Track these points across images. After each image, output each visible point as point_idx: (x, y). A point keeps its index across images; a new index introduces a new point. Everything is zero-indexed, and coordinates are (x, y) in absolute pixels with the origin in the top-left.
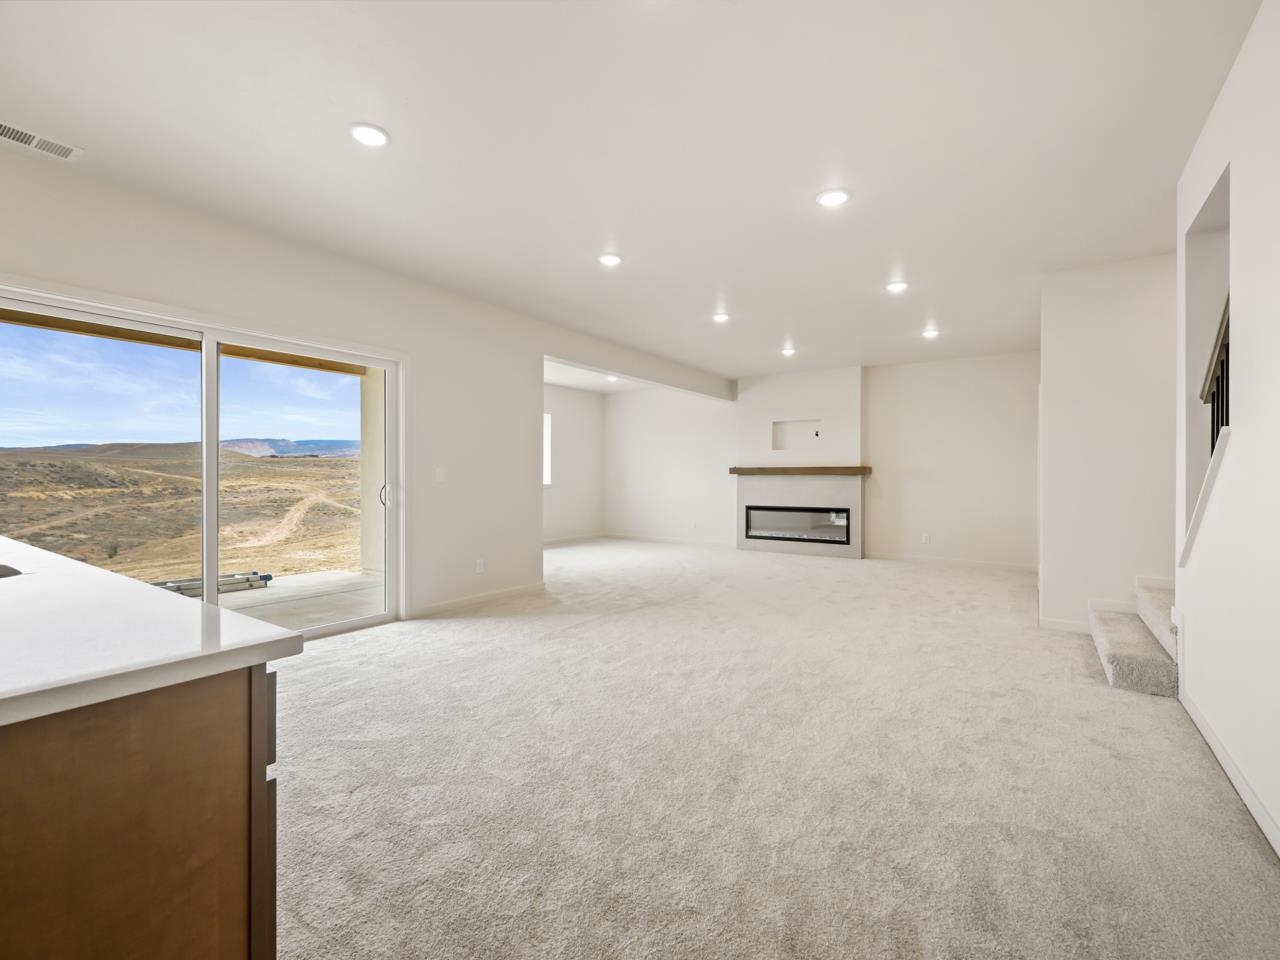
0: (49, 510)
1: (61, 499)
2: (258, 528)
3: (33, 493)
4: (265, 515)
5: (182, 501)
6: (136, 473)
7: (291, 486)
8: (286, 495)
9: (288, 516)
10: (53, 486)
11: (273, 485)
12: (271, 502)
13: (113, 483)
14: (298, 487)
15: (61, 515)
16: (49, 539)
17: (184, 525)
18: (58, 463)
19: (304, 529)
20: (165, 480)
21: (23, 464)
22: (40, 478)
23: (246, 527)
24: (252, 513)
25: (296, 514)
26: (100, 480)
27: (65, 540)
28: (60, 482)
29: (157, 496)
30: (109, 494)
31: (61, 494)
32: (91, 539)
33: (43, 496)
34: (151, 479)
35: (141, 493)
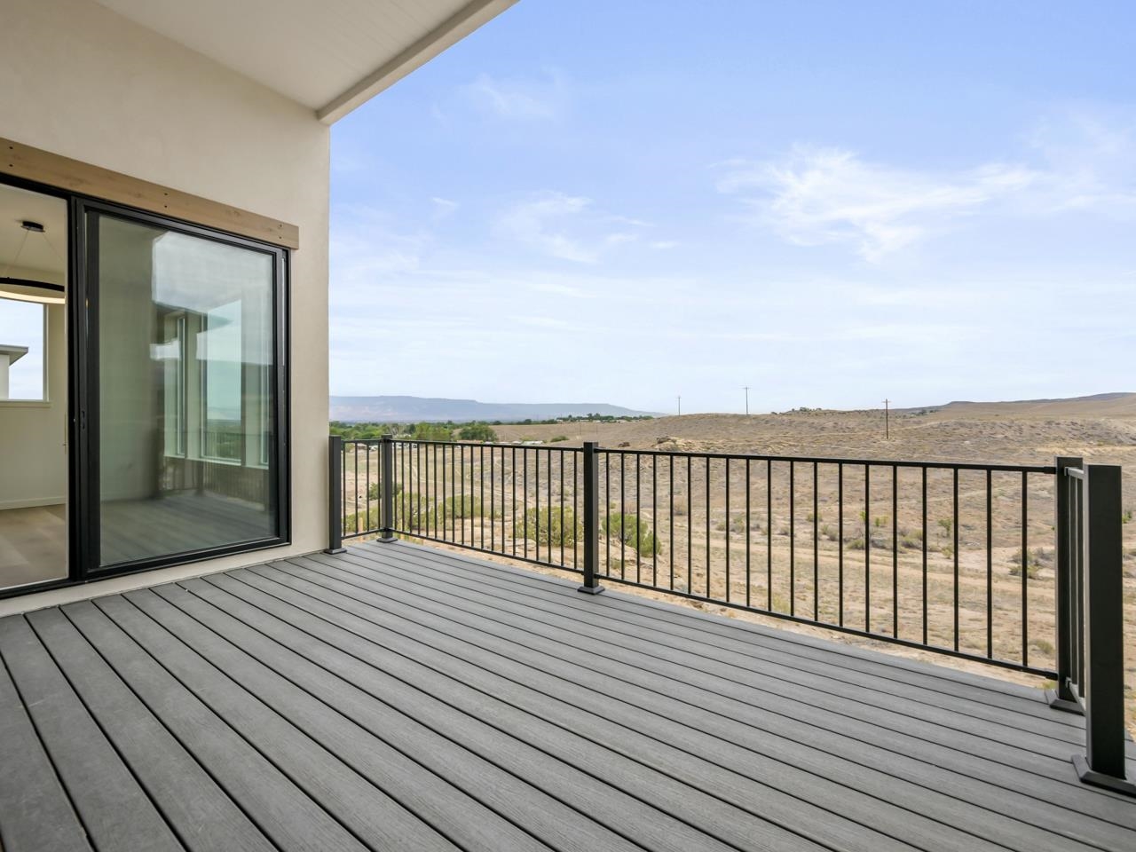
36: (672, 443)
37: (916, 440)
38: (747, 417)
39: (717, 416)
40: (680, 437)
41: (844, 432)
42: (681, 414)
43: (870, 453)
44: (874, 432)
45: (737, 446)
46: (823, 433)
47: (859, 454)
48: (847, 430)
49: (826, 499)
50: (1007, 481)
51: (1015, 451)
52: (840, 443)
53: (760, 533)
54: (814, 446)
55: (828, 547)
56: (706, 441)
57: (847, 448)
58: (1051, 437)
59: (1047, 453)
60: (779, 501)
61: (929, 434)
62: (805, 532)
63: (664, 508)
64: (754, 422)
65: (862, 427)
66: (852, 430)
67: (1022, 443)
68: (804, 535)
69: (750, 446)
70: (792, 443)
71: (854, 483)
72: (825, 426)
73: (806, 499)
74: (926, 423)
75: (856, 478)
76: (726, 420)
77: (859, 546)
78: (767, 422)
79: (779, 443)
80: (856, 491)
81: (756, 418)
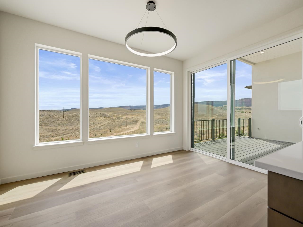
0: (101, 122)
1: (102, 120)
2: (133, 126)
3: (98, 119)
4: (133, 124)
5: (119, 120)
6: (111, 114)
7: (137, 117)
8: (136, 119)
9: (137, 124)
10: (101, 117)
11: (134, 117)
12: (134, 121)
13: (109, 117)
14: (138, 117)
15: (103, 123)
16: (102, 127)
17: (120, 125)
18: (101, 113)
19: (141, 127)
20: (116, 116)
21: (97, 113)
22: (99, 116)
23: (131, 126)
24: (131, 123)
25: (139, 123)
26: (107, 116)
27: (104, 128)
28: (102, 117)
29: (115, 119)
30: (109, 119)
31: (102, 119)
32: (107, 128)
33: (100, 119)
34: (114, 115)
35: (113, 118)
37: (71, 118)
41: (50, 116)
43: (59, 122)
44: (60, 116)
46: (43, 117)
47: (56, 122)
48: (51, 116)
49: (49, 136)
50: (92, 126)
51: (92, 120)
52: (50, 120)
57: (52, 121)
58: (97, 116)
59: (97, 120)
61: (74, 116)
65: (56, 115)
66: (53, 116)
67: (93, 118)
71: (57, 131)
72: (44, 115)
74: (73, 114)
75: (57, 129)
80: (58, 133)
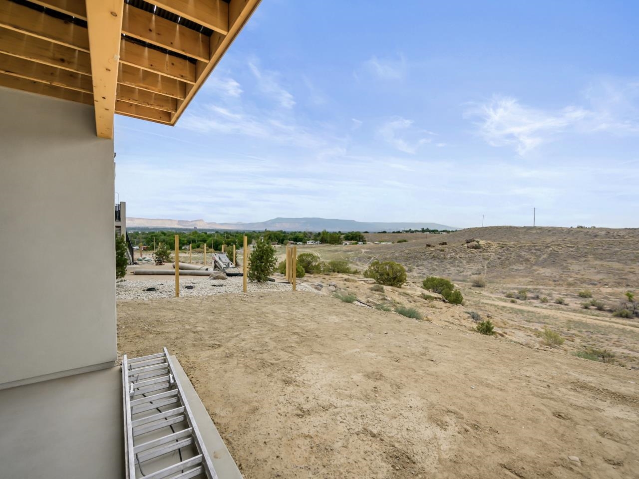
36: (476, 243)
38: (534, 228)
39: (511, 227)
40: (483, 240)
42: (484, 226)
45: (525, 246)
53: (539, 301)
54: (588, 247)
55: (595, 314)
56: (501, 243)
60: (556, 283)
62: (576, 303)
63: (468, 282)
64: (538, 231)
68: (576, 305)
69: (534, 246)
70: (568, 245)
73: (578, 282)
76: (518, 230)
77: (623, 315)
78: (549, 231)
79: (559, 245)
81: (540, 228)
